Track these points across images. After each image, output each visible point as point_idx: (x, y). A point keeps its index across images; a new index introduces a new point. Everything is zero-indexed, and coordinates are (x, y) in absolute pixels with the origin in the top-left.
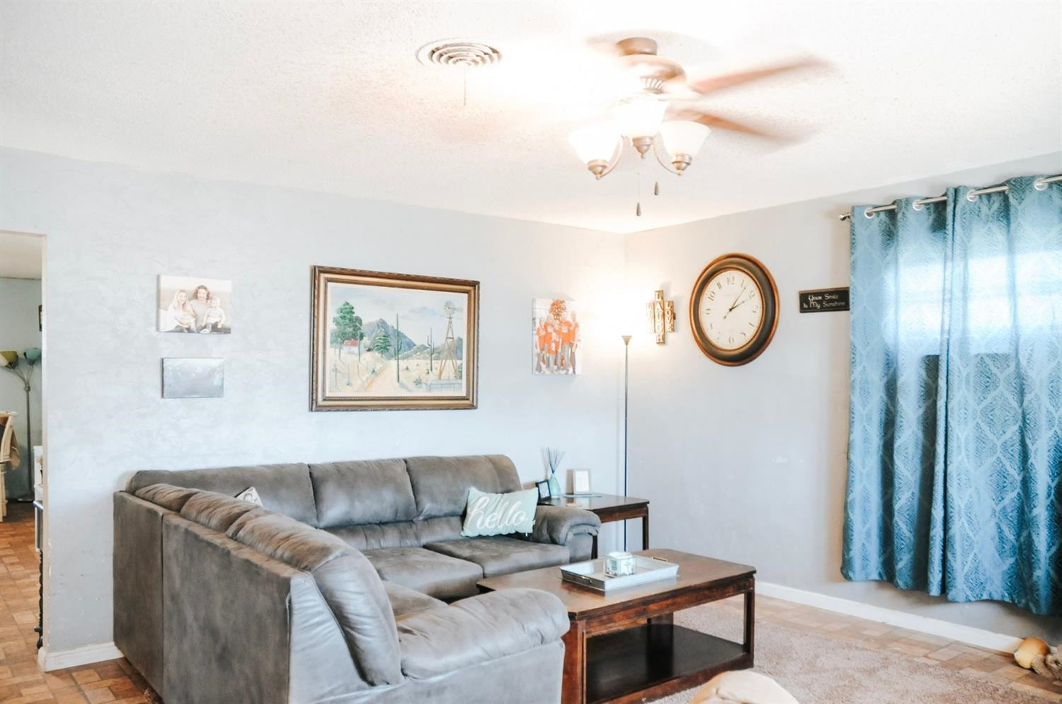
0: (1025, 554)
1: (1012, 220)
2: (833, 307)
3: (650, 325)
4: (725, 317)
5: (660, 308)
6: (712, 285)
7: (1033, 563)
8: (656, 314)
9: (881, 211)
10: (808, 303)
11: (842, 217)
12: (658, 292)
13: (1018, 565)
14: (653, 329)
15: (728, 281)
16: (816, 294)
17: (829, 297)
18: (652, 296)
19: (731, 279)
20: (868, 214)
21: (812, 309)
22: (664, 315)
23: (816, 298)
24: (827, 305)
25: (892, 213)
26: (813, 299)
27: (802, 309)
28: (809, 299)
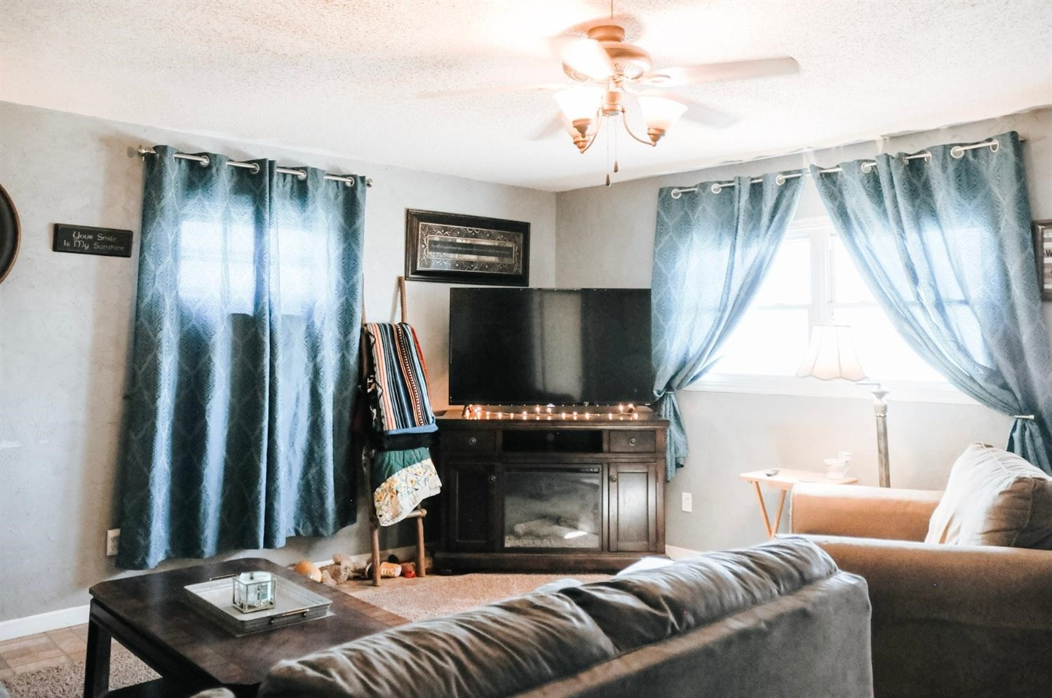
1: (309, 202)
2: (107, 251)
10: (68, 240)
16: (85, 231)
17: (103, 238)
20: (175, 158)
21: (78, 250)
23: (84, 236)
24: (99, 247)
25: (193, 165)
26: (79, 236)
27: (57, 247)
28: (74, 236)
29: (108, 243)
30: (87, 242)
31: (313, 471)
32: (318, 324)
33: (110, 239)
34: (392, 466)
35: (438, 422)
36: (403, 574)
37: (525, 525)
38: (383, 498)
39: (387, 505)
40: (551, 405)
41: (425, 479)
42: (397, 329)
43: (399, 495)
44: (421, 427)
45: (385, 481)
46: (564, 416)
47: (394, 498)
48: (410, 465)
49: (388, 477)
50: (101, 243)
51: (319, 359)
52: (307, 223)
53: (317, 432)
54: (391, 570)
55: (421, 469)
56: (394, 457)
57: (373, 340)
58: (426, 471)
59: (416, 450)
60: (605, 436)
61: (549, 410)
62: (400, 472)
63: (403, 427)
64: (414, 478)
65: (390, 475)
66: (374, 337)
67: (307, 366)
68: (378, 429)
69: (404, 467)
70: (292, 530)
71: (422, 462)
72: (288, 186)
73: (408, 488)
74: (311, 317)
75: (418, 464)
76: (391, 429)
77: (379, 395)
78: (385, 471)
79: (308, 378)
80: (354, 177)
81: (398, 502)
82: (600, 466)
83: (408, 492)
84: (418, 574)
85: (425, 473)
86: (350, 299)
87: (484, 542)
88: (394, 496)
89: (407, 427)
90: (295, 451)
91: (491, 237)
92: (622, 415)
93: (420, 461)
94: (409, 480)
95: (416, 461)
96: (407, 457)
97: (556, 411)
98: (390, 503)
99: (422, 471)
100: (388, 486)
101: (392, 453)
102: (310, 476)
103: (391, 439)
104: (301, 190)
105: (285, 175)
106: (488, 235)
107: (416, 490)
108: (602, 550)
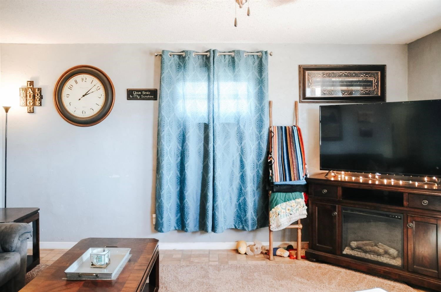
0: (242, 207)
1: (236, 67)
2: (147, 98)
3: (23, 101)
4: (80, 99)
5: (31, 91)
6: (71, 81)
7: (246, 210)
8: (28, 95)
9: (175, 55)
10: (133, 95)
11: (156, 54)
12: (30, 82)
13: (238, 212)
14: (25, 103)
15: (83, 79)
16: (138, 91)
17: (145, 93)
18: (25, 84)
19: (85, 79)
20: (170, 55)
21: (135, 99)
22: (34, 96)
23: (138, 93)
24: (143, 97)
25: (180, 56)
26: (136, 93)
27: (129, 98)
28: (133, 93)
29: (147, 95)
30: (139, 95)
31: (242, 198)
32: (242, 127)
33: (147, 93)
34: (277, 201)
35: (306, 179)
36: (289, 256)
37: (357, 243)
38: (272, 216)
39: (274, 220)
40: (378, 174)
41: (297, 209)
42: (289, 129)
43: (279, 216)
44: (294, 182)
45: (273, 208)
46: (385, 181)
47: (277, 217)
48: (288, 201)
49: (275, 206)
50: (144, 95)
51: (243, 144)
52: (236, 78)
53: (243, 180)
54: (283, 253)
55: (294, 204)
56: (279, 196)
57: (273, 134)
58: (298, 205)
59: (293, 193)
60: (405, 197)
61: (377, 177)
62: (282, 204)
63: (284, 181)
64: (290, 208)
65: (276, 205)
66: (273, 133)
67: (238, 148)
68: (271, 181)
69: (285, 202)
70: (233, 225)
71: (296, 200)
72: (227, 61)
73: (286, 213)
74: (239, 123)
75: (293, 201)
76: (277, 181)
77: (272, 163)
78: (274, 203)
79: (238, 154)
80: (262, 52)
81: (279, 219)
82: (402, 215)
83: (286, 215)
84: (297, 258)
85: (297, 206)
86: (262, 115)
87: (331, 248)
88: (277, 216)
89: (286, 181)
90: (233, 189)
91: (356, 75)
92: (426, 184)
93: (294, 199)
94: (287, 209)
95: (292, 199)
96: (287, 196)
97: (382, 178)
98: (275, 220)
99: (295, 205)
100: (275, 210)
101: (279, 194)
102: (240, 201)
103: (278, 186)
104: (233, 62)
105: (225, 55)
106: (354, 75)
107: (291, 214)
108: (404, 268)
